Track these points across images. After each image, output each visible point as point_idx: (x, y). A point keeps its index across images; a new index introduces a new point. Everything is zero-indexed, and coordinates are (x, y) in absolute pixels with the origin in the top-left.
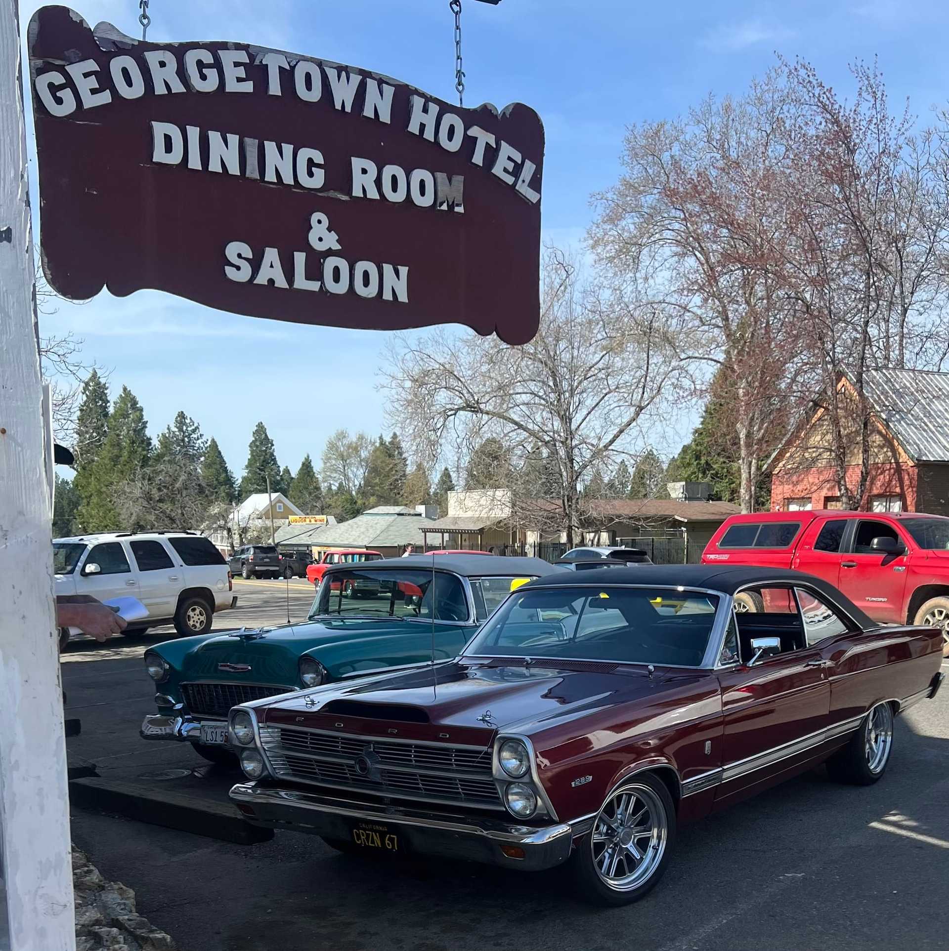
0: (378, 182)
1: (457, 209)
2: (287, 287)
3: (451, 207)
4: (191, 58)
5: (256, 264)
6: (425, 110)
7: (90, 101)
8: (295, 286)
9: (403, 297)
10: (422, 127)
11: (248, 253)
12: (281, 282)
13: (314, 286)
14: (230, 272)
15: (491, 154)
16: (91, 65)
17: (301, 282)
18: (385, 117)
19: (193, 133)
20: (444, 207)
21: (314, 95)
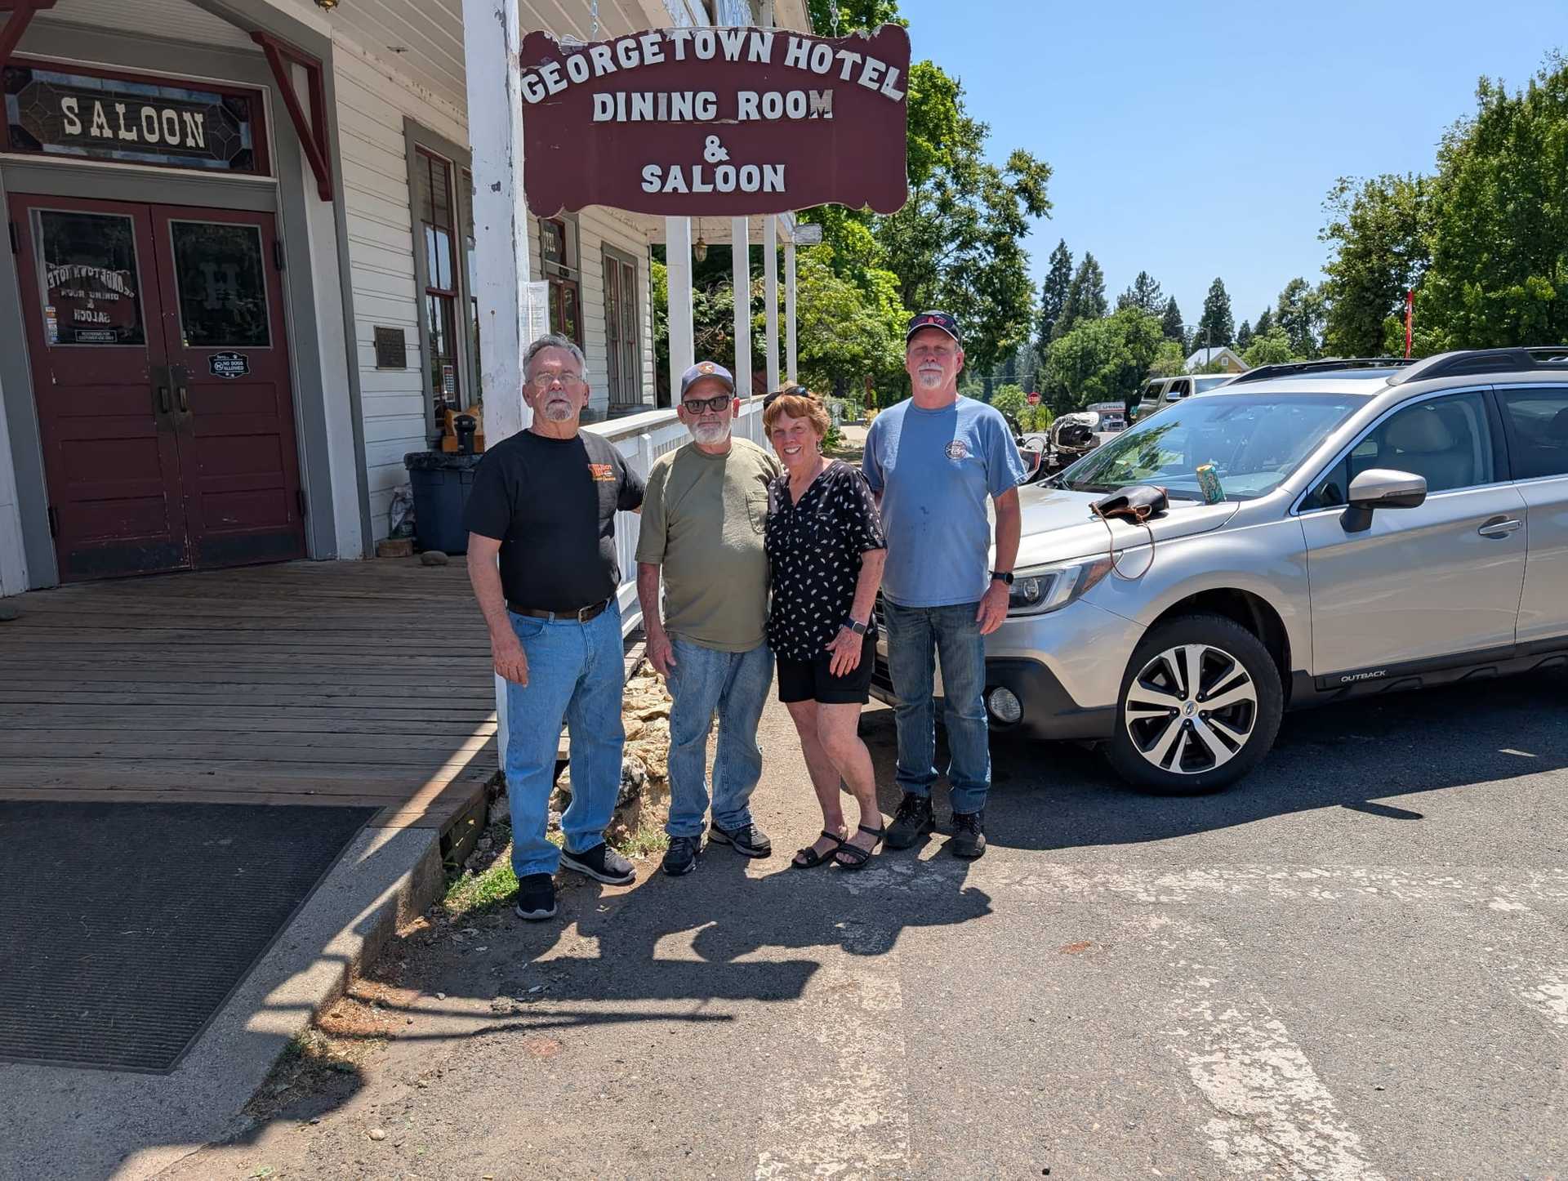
0: (759, 107)
1: (826, 116)
2: (687, 191)
3: (821, 115)
4: (621, 47)
5: (664, 179)
6: (799, 46)
7: (554, 89)
8: (694, 190)
9: (780, 188)
10: (797, 59)
11: (658, 171)
12: (683, 189)
13: (709, 188)
14: (646, 187)
15: (857, 69)
16: (555, 65)
17: (698, 187)
18: (766, 59)
19: (621, 97)
20: (815, 116)
21: (711, 53)
